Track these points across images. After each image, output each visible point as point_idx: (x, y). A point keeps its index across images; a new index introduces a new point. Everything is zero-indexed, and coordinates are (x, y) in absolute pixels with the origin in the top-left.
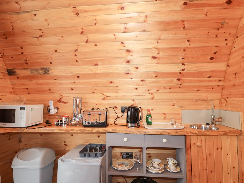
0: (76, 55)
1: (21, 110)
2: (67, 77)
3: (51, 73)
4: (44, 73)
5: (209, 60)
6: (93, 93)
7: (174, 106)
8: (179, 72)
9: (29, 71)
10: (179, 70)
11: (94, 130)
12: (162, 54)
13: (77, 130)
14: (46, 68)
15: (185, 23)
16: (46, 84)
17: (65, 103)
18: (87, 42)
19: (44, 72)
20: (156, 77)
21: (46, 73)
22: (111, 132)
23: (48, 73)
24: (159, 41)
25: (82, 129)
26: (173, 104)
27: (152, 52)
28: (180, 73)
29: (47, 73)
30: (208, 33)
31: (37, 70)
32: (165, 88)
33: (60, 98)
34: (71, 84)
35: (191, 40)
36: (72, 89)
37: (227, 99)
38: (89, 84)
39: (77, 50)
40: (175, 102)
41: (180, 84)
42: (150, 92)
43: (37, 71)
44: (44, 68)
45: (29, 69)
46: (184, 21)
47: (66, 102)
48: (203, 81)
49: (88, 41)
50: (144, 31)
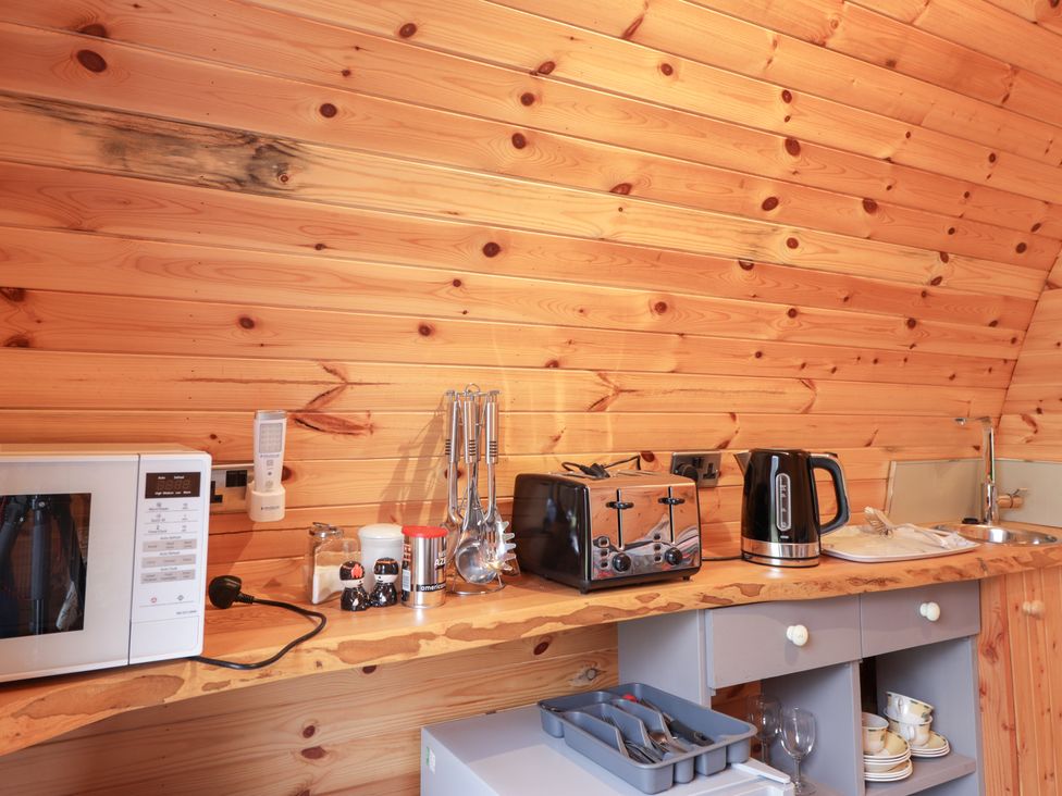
0: (528, 100)
1: (150, 494)
2: (414, 241)
3: (302, 186)
4: (238, 182)
5: (1012, 252)
6: (548, 366)
7: (869, 445)
8: (921, 286)
9: (85, 134)
10: (926, 280)
11: (651, 605)
12: (900, 194)
13: (562, 619)
14: (262, 142)
15: (1018, 80)
16: (226, 271)
17: (348, 429)
18: (628, 35)
19: (241, 173)
20: (846, 299)
21: (254, 178)
22: (736, 602)
23: (275, 181)
24: (915, 130)
25: (590, 609)
26: (868, 437)
27: (871, 177)
28: (924, 294)
29: (264, 185)
30: (1051, 142)
31: (180, 141)
32: (859, 358)
33: (322, 389)
34: (430, 291)
35: (1001, 156)
36: (425, 331)
37: (1036, 417)
38: (539, 304)
39: (547, 69)
40: (876, 427)
41: (911, 343)
42: (805, 373)
43: (175, 153)
44: (250, 139)
45: (91, 116)
46: (1015, 70)
47: (360, 418)
48: (972, 338)
49: (642, 29)
50: (891, 64)
